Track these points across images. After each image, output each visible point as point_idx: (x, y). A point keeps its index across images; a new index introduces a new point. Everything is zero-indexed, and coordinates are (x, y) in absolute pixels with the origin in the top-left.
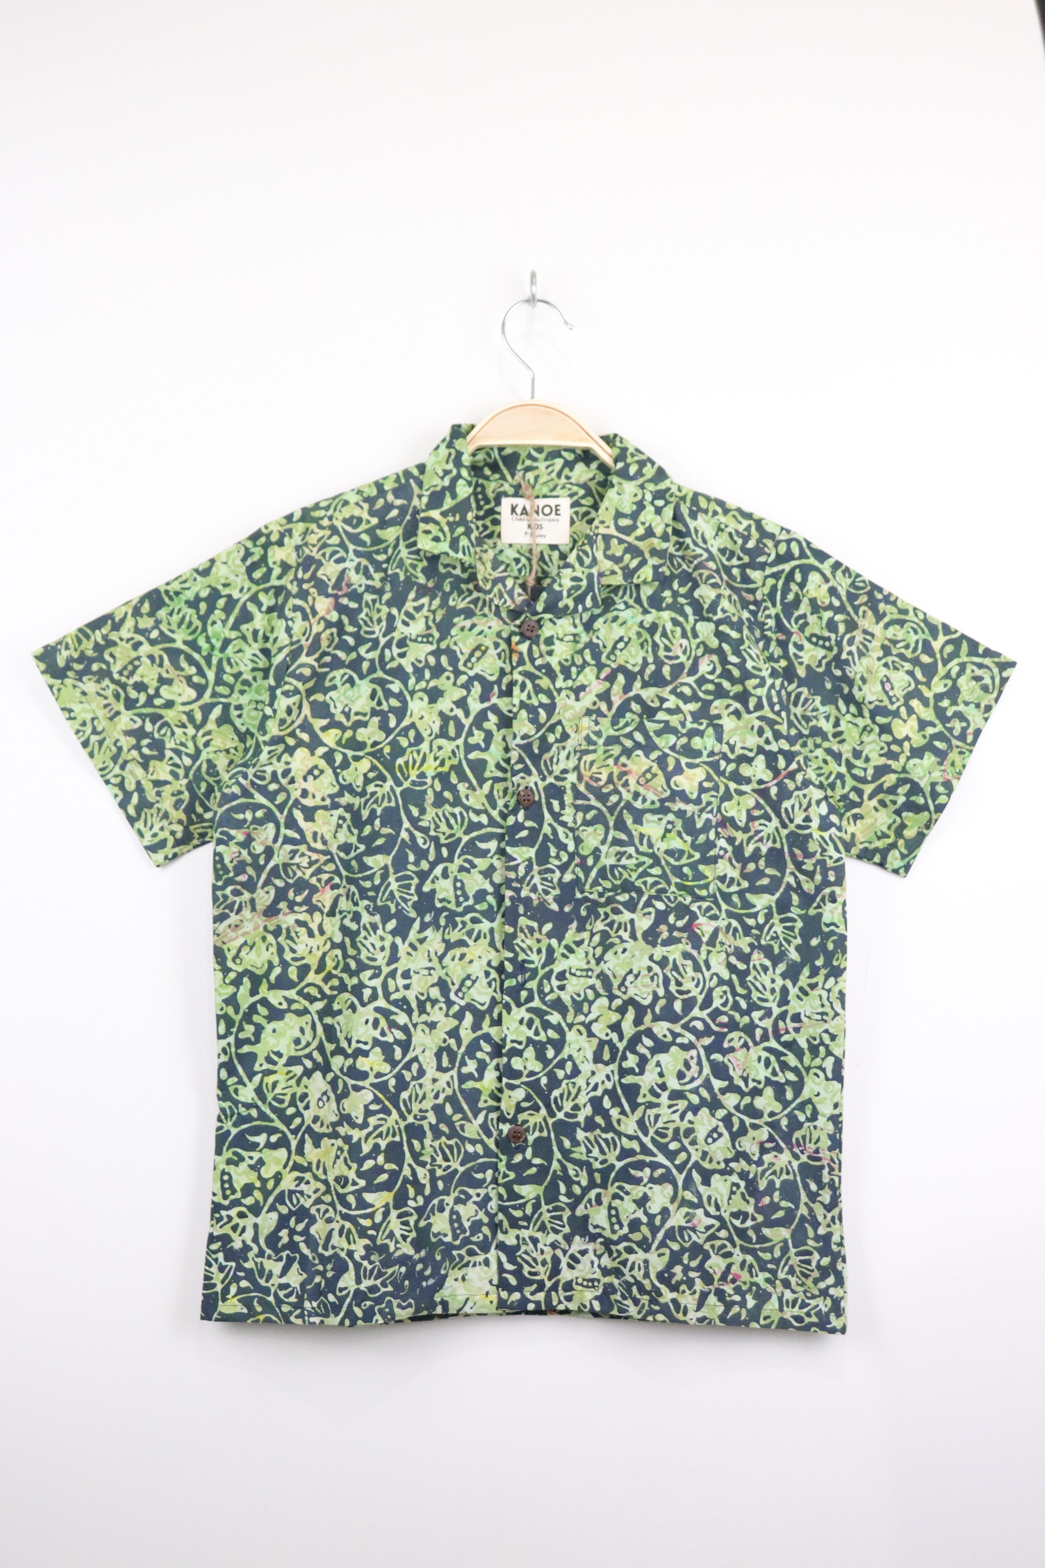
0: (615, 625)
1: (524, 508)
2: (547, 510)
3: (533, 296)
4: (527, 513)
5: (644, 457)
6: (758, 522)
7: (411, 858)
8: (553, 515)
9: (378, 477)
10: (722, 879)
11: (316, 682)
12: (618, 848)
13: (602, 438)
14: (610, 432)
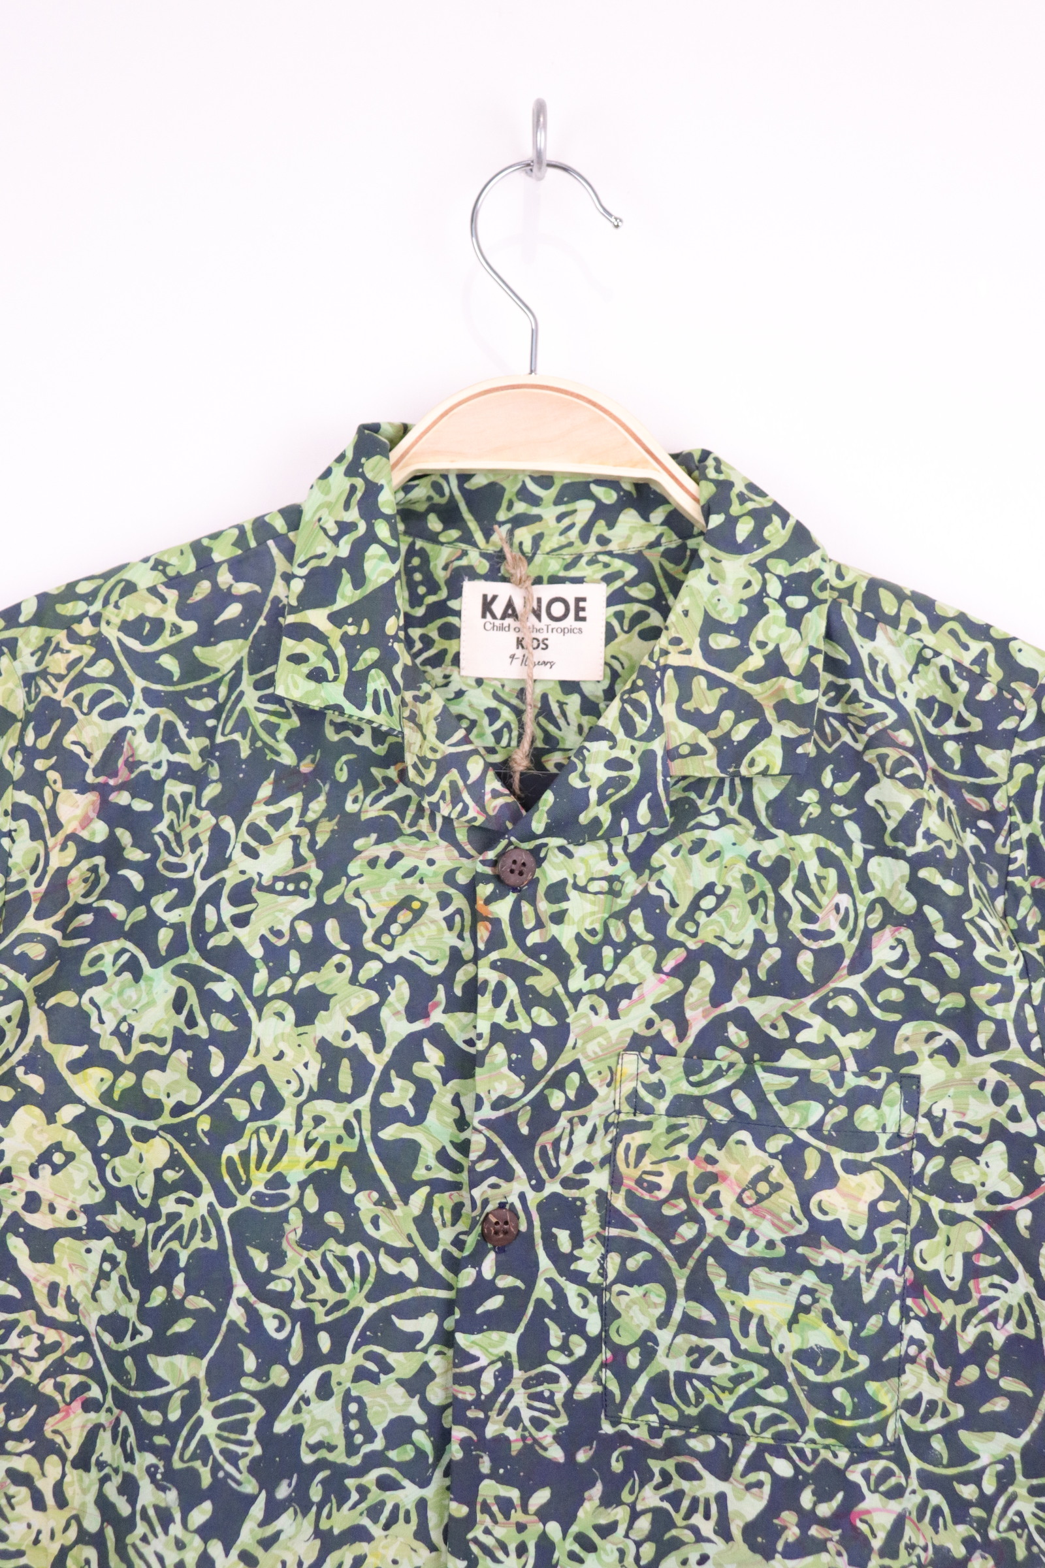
0: (696, 858)
1: (510, 605)
2: (558, 609)
3: (539, 155)
4: (515, 615)
5: (766, 503)
6: (1003, 646)
7: (250, 1362)
8: (570, 620)
9: (199, 531)
10: (912, 1406)
11: (59, 970)
12: (694, 1340)
13: (675, 457)
14: (692, 445)
